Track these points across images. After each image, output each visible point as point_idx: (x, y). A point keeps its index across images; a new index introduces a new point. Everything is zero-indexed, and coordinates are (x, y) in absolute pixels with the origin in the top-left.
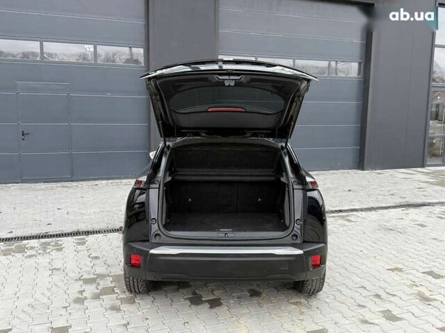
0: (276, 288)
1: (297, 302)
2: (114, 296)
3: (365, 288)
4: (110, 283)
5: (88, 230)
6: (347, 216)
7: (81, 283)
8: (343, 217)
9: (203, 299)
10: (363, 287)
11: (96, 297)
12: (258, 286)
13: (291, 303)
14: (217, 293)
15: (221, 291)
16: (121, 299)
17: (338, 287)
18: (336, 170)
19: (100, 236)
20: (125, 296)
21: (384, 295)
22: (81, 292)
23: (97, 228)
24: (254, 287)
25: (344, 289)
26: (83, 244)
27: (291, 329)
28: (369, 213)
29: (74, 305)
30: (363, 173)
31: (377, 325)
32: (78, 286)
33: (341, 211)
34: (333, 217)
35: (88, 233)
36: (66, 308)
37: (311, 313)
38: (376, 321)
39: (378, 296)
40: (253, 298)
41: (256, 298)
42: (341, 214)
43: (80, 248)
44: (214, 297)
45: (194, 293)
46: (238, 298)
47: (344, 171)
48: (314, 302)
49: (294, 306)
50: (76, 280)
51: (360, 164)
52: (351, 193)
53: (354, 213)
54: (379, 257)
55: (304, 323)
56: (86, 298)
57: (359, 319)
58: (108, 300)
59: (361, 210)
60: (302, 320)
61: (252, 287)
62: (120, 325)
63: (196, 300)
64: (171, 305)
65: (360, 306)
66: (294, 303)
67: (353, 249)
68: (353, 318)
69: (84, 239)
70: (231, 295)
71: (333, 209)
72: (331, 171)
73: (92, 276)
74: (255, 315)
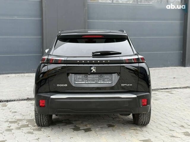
0: (123, 124)
1: (135, 129)
2: (29, 128)
3: (175, 123)
4: (25, 123)
5: (7, 100)
6: (171, 91)
7: (9, 123)
8: (168, 92)
9: (81, 129)
10: (174, 123)
11: (19, 128)
12: (113, 123)
13: (131, 129)
14: (89, 126)
15: (91, 125)
16: (33, 129)
17: (159, 123)
18: (167, 67)
19: (16, 102)
20: (35, 128)
21: (186, 126)
22: (9, 127)
23: (12, 98)
24: (111, 123)
25: (162, 123)
26: (6, 106)
27: (130, 139)
28: (185, 90)
29: (6, 132)
30: (184, 69)
31: (179, 138)
32: (7, 124)
33: (167, 89)
34: (162, 92)
35: (7, 101)
36: (2, 133)
37: (142, 133)
38: (179, 136)
39: (182, 126)
40: (109, 128)
41: (111, 128)
42: (167, 90)
43: (4, 108)
44: (87, 128)
45: (75, 126)
46: (101, 128)
47: (172, 67)
48: (144, 129)
49: (133, 131)
50: (5, 122)
51: (183, 64)
52: (175, 79)
53: (176, 90)
54: (186, 110)
55: (138, 137)
56: (12, 129)
57: (170, 135)
58: (25, 130)
59: (180, 88)
60: (137, 136)
61: (109, 124)
62: (34, 139)
63: (77, 129)
64: (63, 131)
65: (171, 130)
66: (133, 129)
67: (172, 106)
68: (166, 135)
69: (6, 104)
70: (97, 127)
71: (162, 88)
72: (163, 68)
73: (14, 120)
74: (110, 134)
